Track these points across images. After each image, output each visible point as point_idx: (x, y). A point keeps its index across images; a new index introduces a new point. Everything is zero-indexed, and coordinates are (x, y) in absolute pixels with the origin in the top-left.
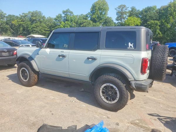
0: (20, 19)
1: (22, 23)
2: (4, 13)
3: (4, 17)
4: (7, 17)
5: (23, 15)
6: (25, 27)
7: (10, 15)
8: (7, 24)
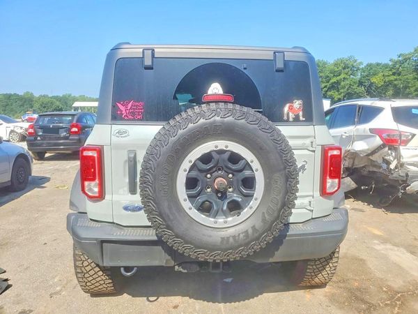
0: (391, 70)
1: (392, 78)
2: (358, 61)
3: (358, 69)
4: (362, 69)
5: (400, 59)
6: (399, 89)
7: (370, 65)
8: (361, 83)
